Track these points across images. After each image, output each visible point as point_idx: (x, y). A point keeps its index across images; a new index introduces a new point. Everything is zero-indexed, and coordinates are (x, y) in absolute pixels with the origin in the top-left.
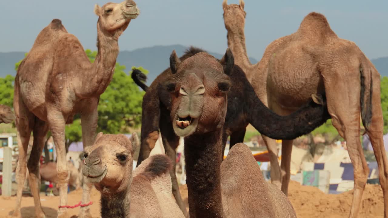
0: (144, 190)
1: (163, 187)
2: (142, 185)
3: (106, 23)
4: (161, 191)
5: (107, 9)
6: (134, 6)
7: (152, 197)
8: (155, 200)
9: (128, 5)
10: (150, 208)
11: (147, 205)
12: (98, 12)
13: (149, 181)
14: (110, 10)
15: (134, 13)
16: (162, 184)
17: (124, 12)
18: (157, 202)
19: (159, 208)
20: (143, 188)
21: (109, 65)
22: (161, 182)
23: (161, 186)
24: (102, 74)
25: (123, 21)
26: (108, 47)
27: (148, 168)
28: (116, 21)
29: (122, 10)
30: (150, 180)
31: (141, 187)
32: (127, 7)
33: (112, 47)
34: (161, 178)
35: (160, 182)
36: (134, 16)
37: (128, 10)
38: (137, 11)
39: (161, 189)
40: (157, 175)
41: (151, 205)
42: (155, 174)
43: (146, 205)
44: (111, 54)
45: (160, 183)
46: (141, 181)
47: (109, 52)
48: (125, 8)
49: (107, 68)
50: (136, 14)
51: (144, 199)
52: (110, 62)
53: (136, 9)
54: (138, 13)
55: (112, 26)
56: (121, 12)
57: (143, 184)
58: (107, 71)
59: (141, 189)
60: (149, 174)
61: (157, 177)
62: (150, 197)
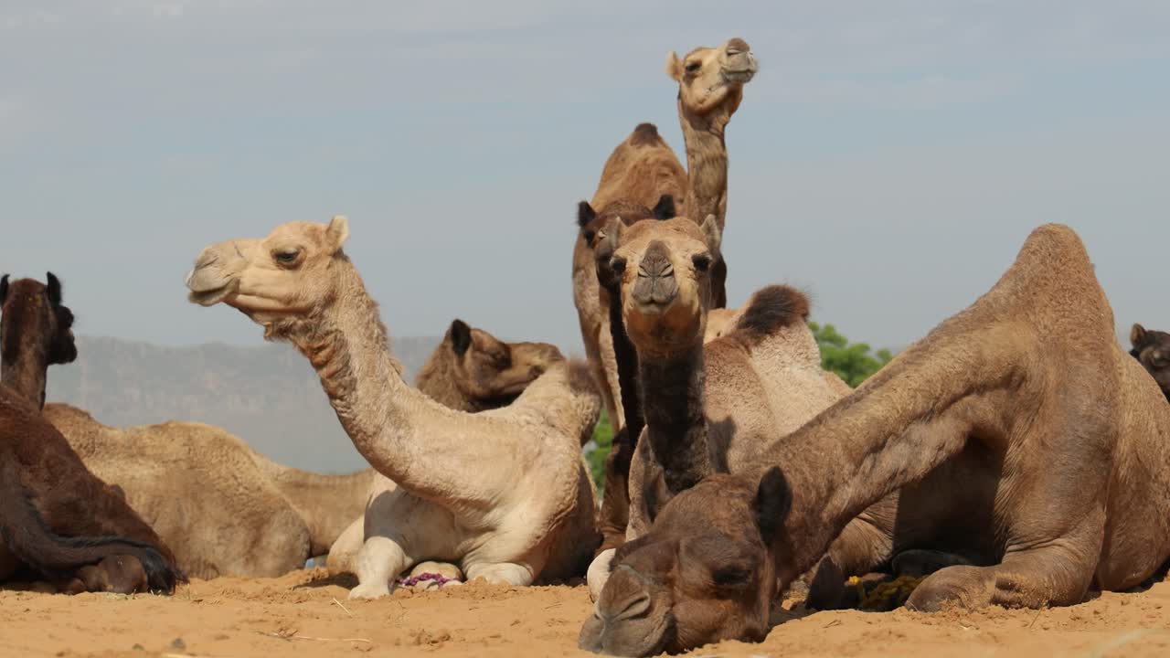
0: (729, 369)
1: (787, 358)
2: (724, 360)
3: (691, 95)
4: (784, 367)
5: (688, 64)
6: (743, 51)
7: (748, 383)
8: (754, 390)
9: (731, 51)
10: (742, 408)
11: (735, 403)
12: (675, 72)
13: (743, 348)
14: (695, 66)
15: (742, 69)
16: (783, 352)
17: (722, 68)
18: (761, 393)
19: (766, 406)
20: (725, 367)
21: (709, 193)
22: (780, 348)
23: (781, 356)
24: (696, 216)
25: (723, 90)
26: (699, 152)
27: (743, 321)
28: (710, 89)
29: (720, 62)
30: (747, 347)
31: (721, 363)
32: (729, 54)
33: (707, 151)
34: (778, 339)
35: (777, 348)
36: (744, 75)
37: (730, 63)
38: (749, 63)
39: (783, 362)
40: (767, 333)
41: (746, 402)
42: (760, 331)
43: (732, 402)
44: (708, 169)
45: (778, 351)
46: (722, 352)
47: (703, 162)
48: (724, 57)
49: (705, 201)
50: (748, 71)
51: (726, 390)
52: (710, 187)
53: (748, 60)
54: (751, 68)
55: (702, 102)
56: (717, 68)
57: (726, 357)
58: (706, 206)
59: (720, 368)
60: (746, 333)
61: (768, 337)
62: (744, 383)
